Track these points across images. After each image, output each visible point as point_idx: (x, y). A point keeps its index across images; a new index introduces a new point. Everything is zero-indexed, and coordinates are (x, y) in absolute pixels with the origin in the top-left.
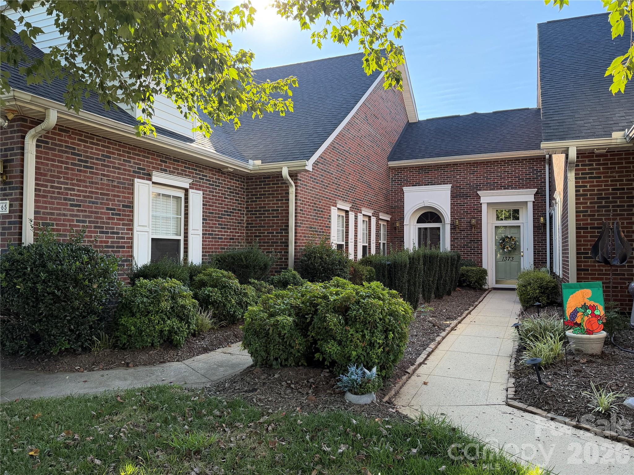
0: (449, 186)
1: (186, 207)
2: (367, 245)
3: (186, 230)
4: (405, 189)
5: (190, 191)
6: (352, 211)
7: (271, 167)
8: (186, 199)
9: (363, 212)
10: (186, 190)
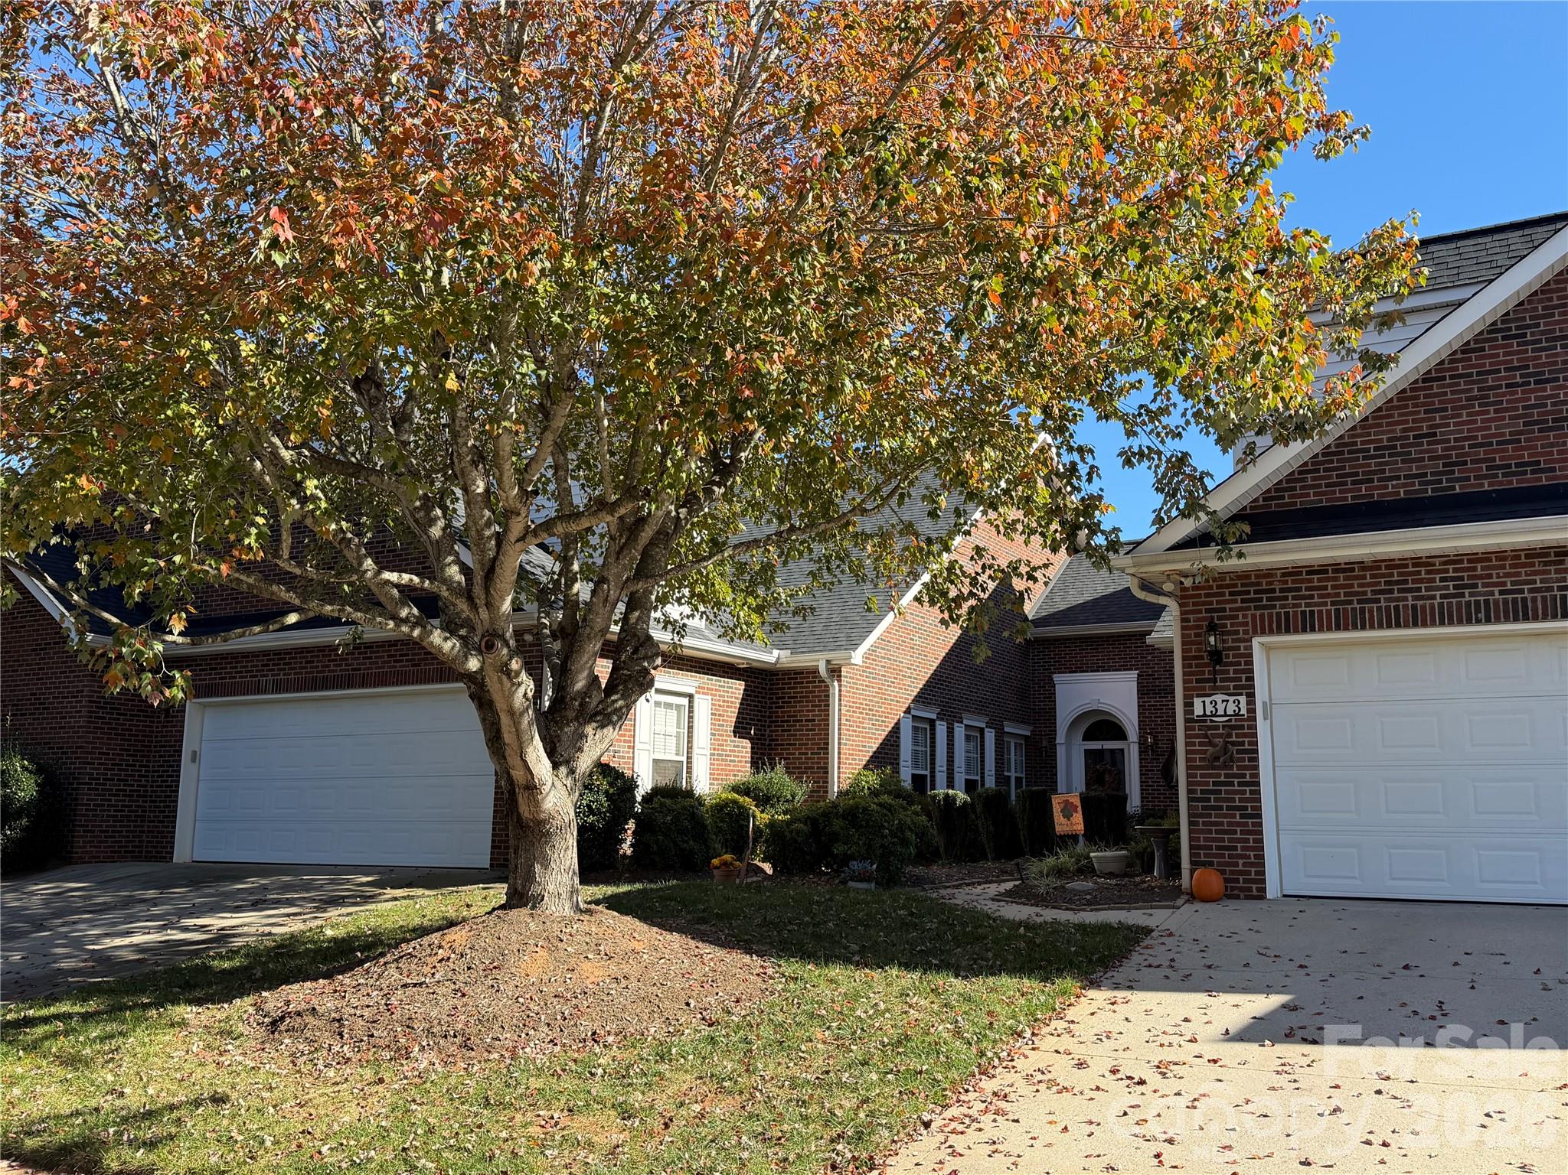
0: (1134, 674)
1: (690, 718)
2: (978, 778)
3: (690, 748)
4: (1057, 677)
5: (696, 696)
6: (942, 719)
7: (803, 661)
8: (691, 707)
9: (966, 722)
10: (691, 697)
